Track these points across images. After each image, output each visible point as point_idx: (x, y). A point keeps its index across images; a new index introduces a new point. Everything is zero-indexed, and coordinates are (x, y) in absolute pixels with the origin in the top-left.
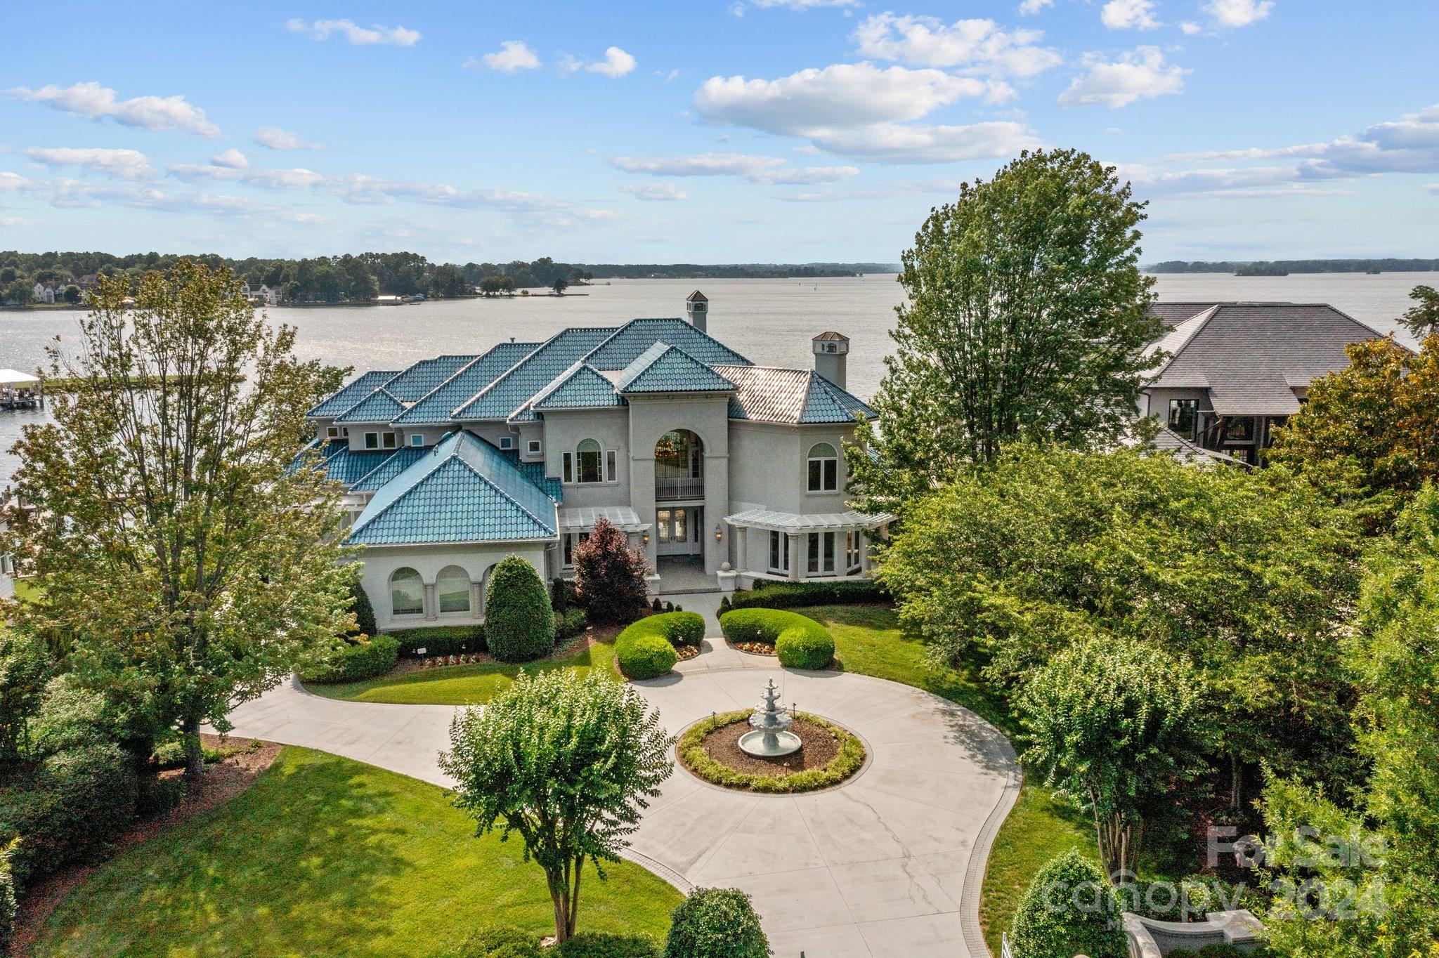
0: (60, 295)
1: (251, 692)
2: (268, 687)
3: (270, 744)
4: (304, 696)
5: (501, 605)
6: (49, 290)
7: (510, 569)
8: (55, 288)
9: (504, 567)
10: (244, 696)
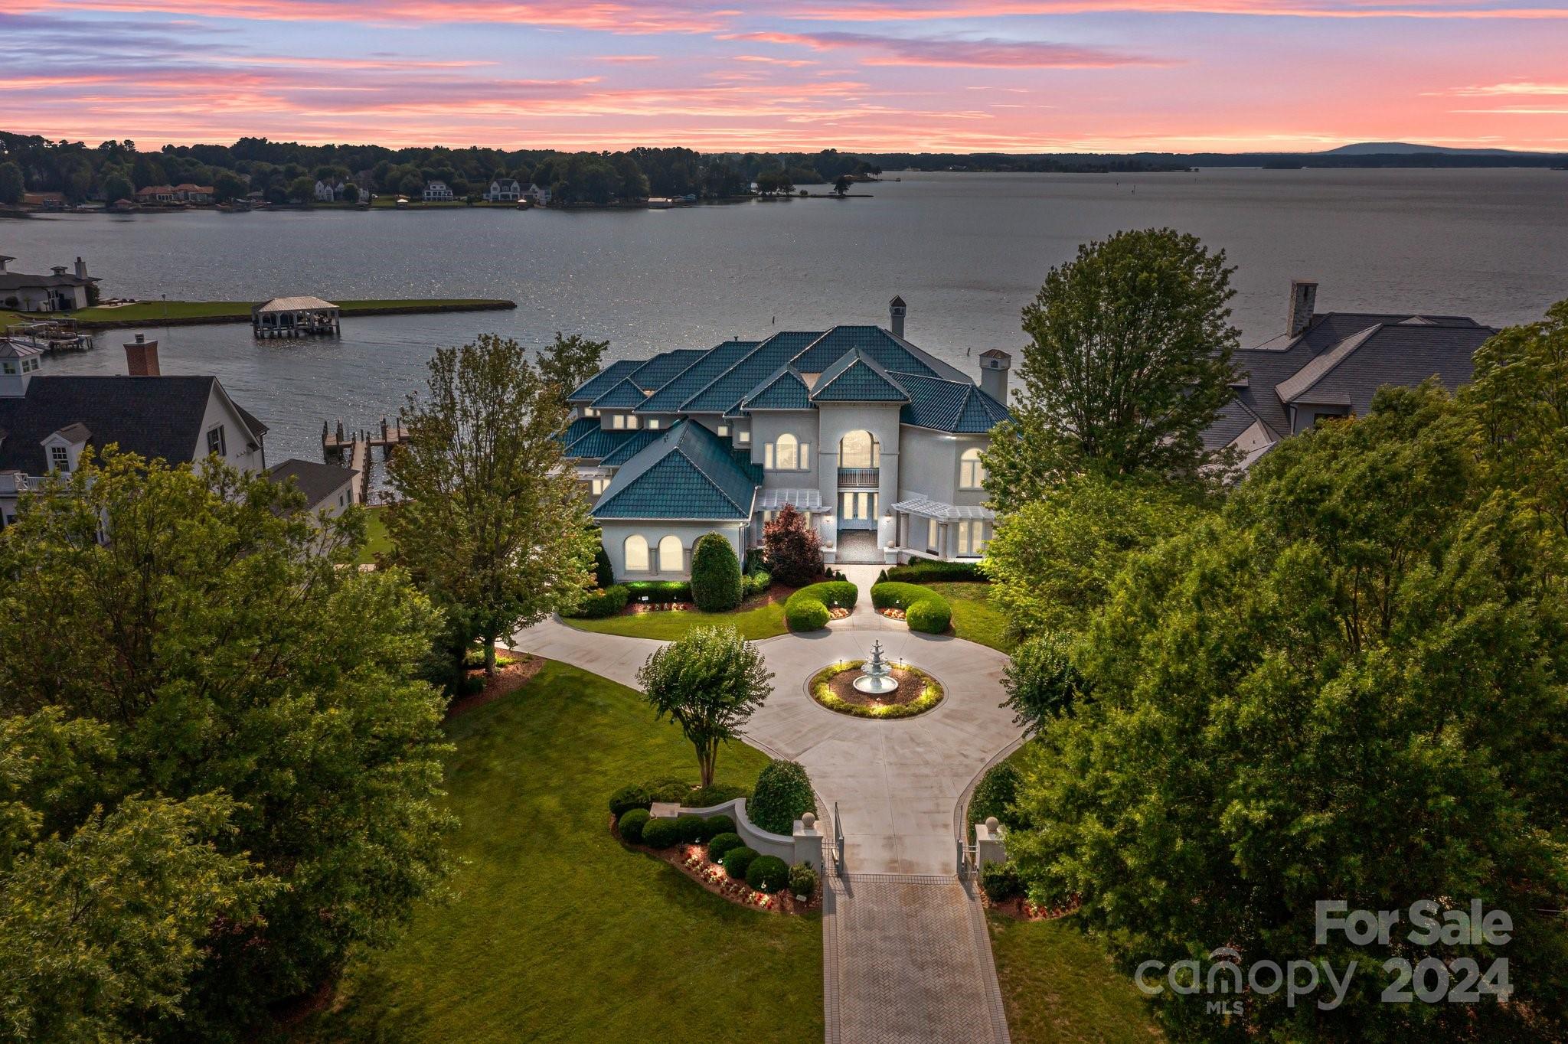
0: (339, 193)
1: (527, 623)
2: (538, 620)
3: (538, 658)
4: (560, 626)
5: (704, 569)
6: (329, 188)
7: (710, 542)
8: (334, 187)
9: (706, 541)
10: (523, 625)
